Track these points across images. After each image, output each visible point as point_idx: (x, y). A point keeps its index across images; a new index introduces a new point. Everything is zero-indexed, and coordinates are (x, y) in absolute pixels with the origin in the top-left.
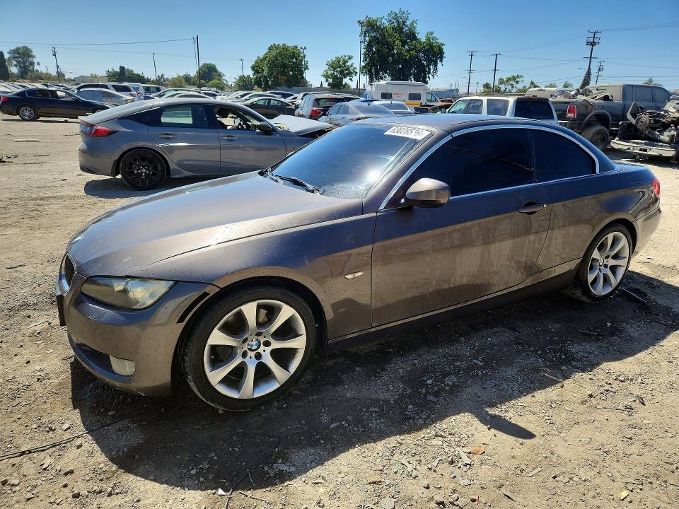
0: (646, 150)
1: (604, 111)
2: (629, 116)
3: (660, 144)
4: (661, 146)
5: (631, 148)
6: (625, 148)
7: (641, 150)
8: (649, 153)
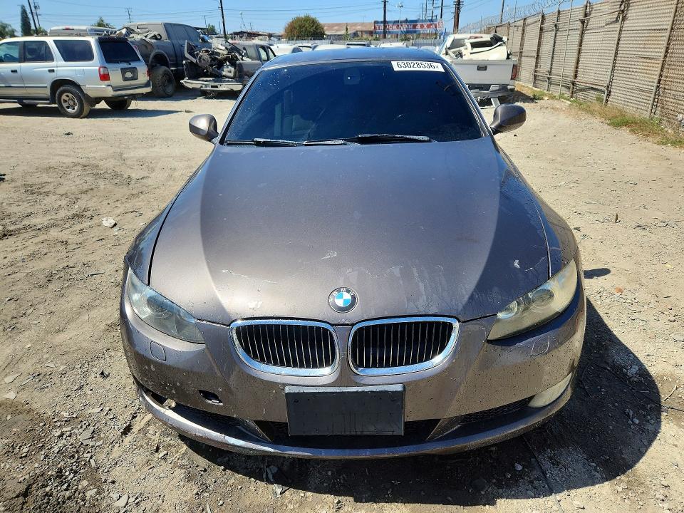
0: (217, 87)
1: (159, 51)
2: (187, 55)
3: (227, 79)
4: (228, 81)
5: (204, 86)
6: (198, 86)
7: (212, 87)
8: (220, 89)
